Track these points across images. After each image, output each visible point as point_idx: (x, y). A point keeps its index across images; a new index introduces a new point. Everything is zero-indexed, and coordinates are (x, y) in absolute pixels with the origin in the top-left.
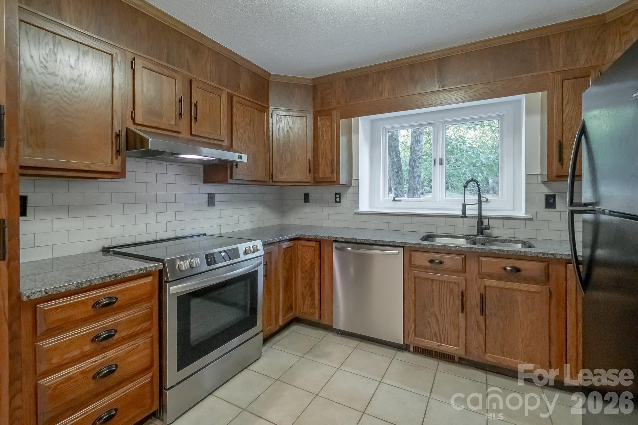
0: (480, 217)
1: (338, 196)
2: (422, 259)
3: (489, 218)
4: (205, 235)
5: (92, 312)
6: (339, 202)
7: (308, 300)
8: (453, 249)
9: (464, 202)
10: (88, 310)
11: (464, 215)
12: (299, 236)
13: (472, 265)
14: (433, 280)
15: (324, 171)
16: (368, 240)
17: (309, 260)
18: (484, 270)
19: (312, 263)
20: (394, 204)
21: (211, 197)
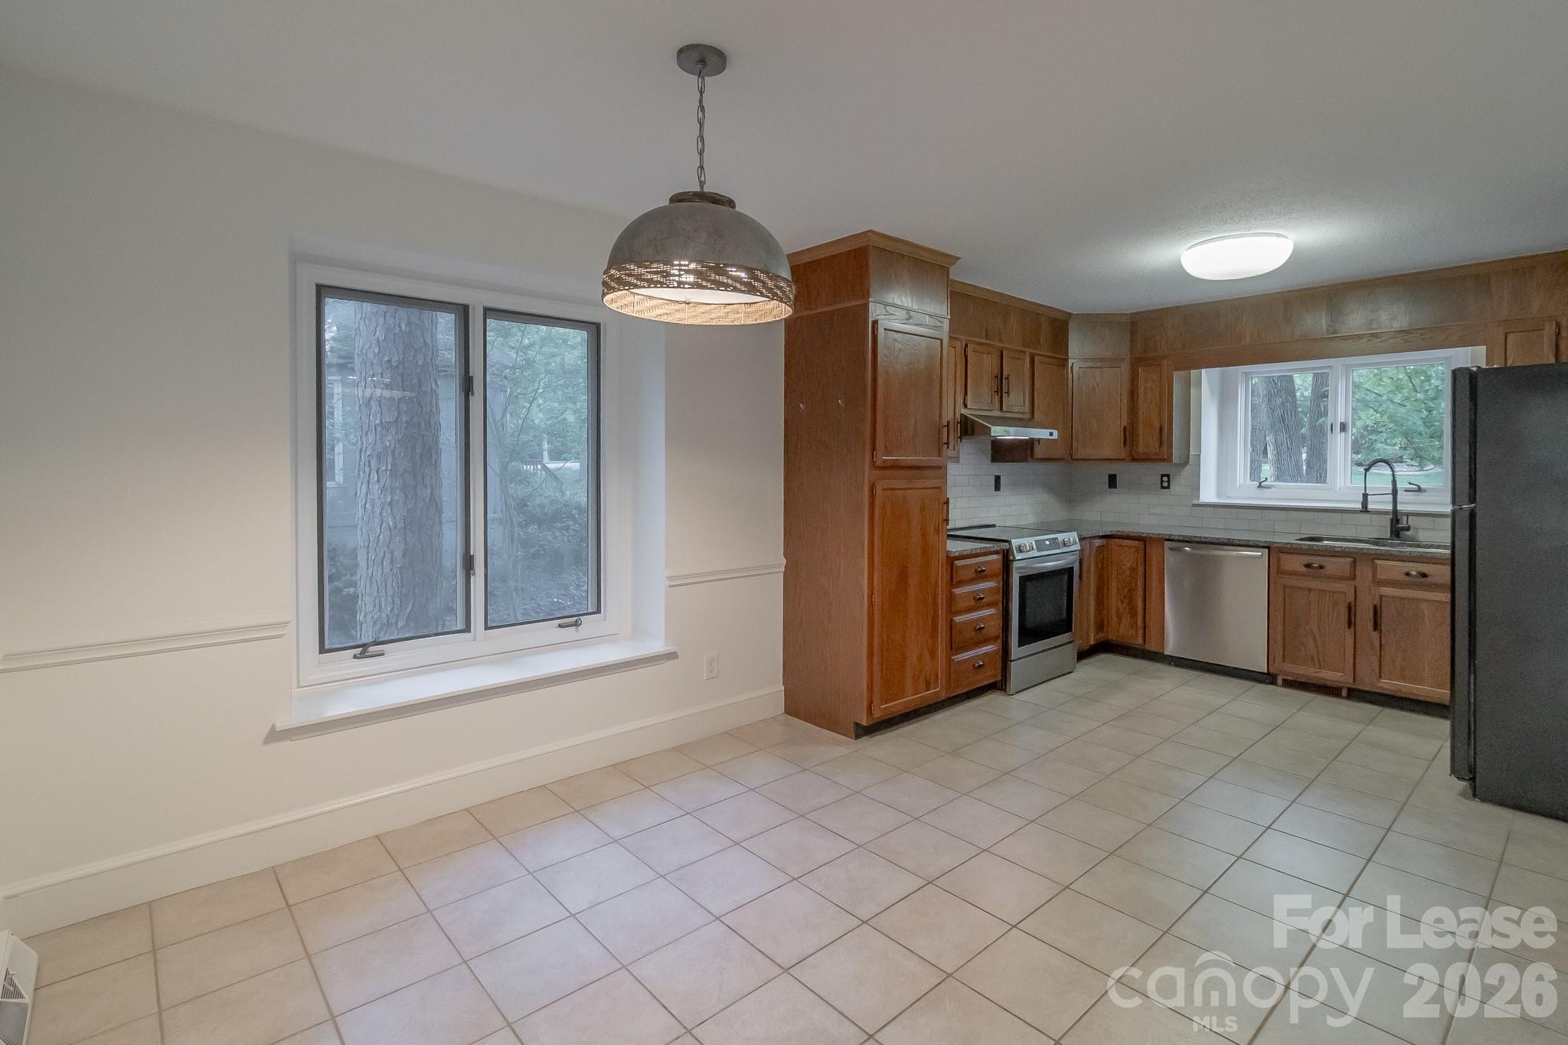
0: (1395, 511)
1: (1165, 479)
2: (1295, 563)
3: (1408, 514)
4: (993, 526)
5: (974, 575)
6: (1168, 487)
7: (1127, 618)
8: (1337, 549)
9: (1365, 491)
10: (971, 574)
11: (1365, 509)
12: (1113, 533)
13: (1364, 572)
14: (1310, 590)
15: (1146, 442)
16: (1218, 539)
17: (1128, 565)
18: (1380, 576)
19: (1133, 570)
20: (1260, 492)
21: (998, 479)
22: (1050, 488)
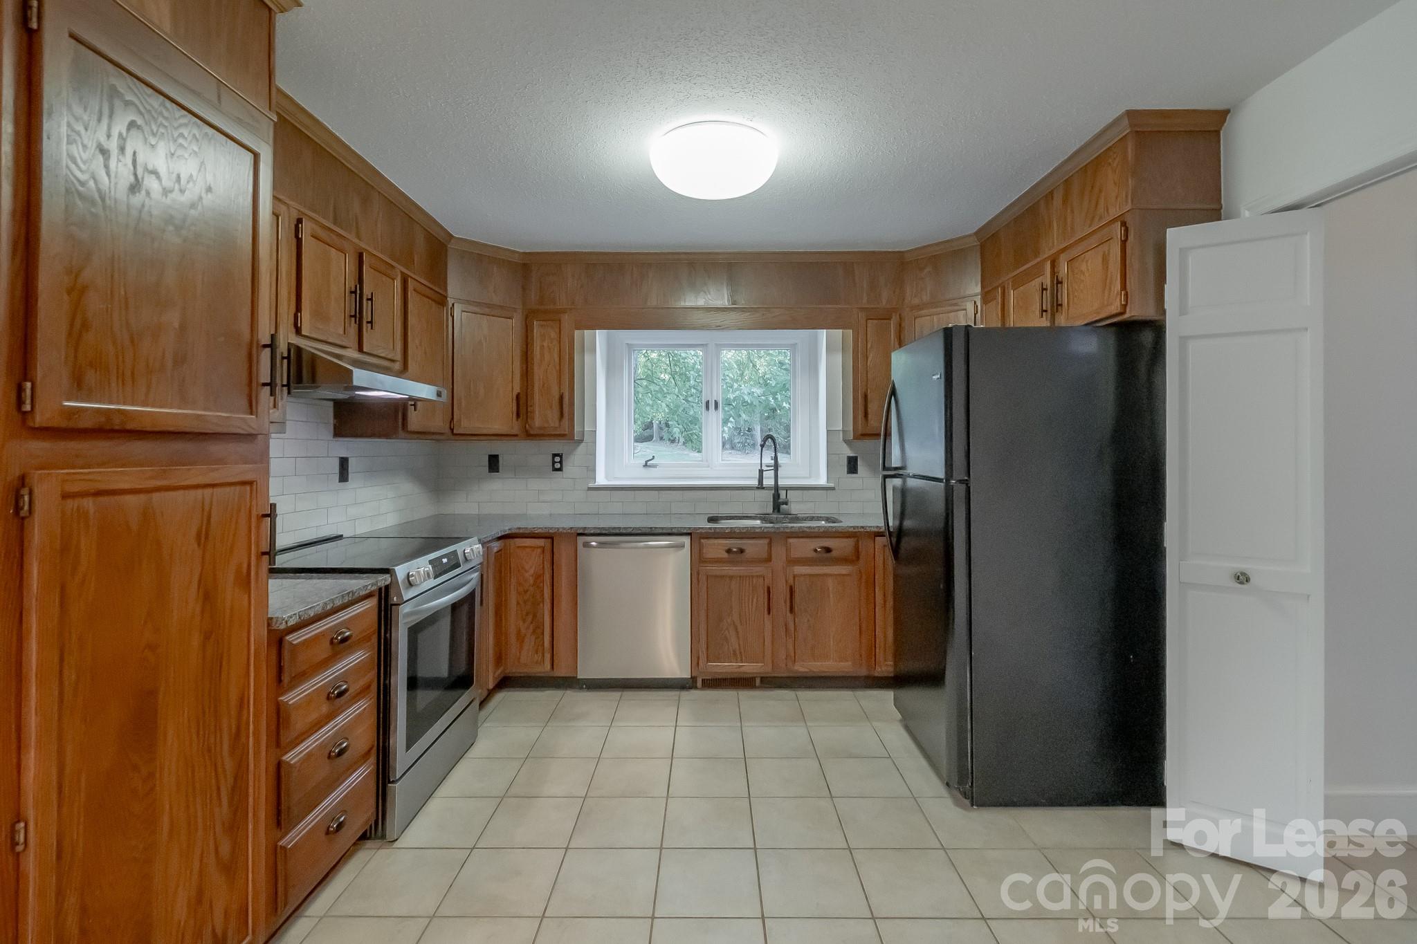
0: (777, 488)
1: (557, 459)
2: (716, 549)
3: (787, 489)
4: (340, 537)
5: (328, 653)
6: (560, 469)
7: (529, 643)
8: (757, 530)
9: (761, 467)
11: (761, 486)
12: (513, 531)
13: (779, 552)
14: (731, 577)
15: (542, 415)
16: (639, 529)
17: (532, 571)
18: (795, 554)
19: (538, 577)
20: (646, 472)
21: (344, 463)
22: (417, 476)
